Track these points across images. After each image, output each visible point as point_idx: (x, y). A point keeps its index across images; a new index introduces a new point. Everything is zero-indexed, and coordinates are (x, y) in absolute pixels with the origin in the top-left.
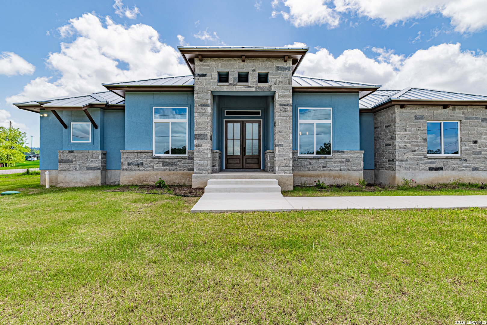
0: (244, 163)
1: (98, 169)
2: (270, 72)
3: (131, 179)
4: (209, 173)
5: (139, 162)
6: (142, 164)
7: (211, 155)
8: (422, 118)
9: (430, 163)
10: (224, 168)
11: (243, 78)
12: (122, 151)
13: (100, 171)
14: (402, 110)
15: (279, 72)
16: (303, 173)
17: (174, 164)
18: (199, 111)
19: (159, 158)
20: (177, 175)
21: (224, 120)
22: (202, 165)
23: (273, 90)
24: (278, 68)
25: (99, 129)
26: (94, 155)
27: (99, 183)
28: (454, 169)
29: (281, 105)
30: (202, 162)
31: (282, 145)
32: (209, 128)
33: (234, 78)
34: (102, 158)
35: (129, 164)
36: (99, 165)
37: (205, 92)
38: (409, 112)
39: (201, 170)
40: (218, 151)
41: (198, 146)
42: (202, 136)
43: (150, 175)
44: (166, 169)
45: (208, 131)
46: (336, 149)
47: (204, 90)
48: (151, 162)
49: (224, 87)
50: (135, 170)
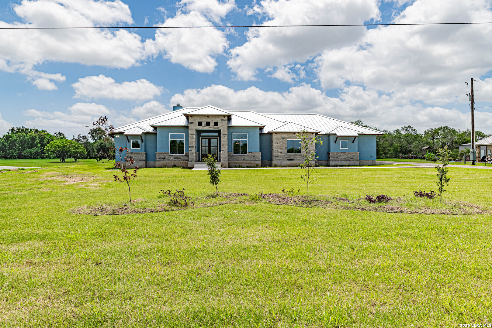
1: (144, 161)
2: (219, 121)
3: (160, 165)
6: (165, 158)
7: (195, 155)
8: (285, 138)
9: (288, 157)
10: (201, 160)
11: (208, 124)
12: (156, 153)
14: (276, 135)
15: (222, 121)
16: (235, 162)
17: (179, 158)
18: (190, 137)
19: (172, 155)
20: (181, 163)
21: (201, 137)
22: (192, 158)
23: (220, 129)
25: (144, 143)
26: (142, 154)
27: (145, 165)
28: (298, 160)
29: (223, 135)
30: (192, 157)
31: (223, 150)
32: (195, 144)
33: (205, 124)
35: (159, 158)
36: (144, 159)
37: (193, 129)
38: (279, 136)
39: (192, 160)
40: (198, 152)
41: (190, 151)
42: (192, 147)
43: (168, 163)
44: (176, 160)
45: (194, 145)
46: (249, 151)
48: (169, 157)
49: (200, 128)
50: (162, 161)
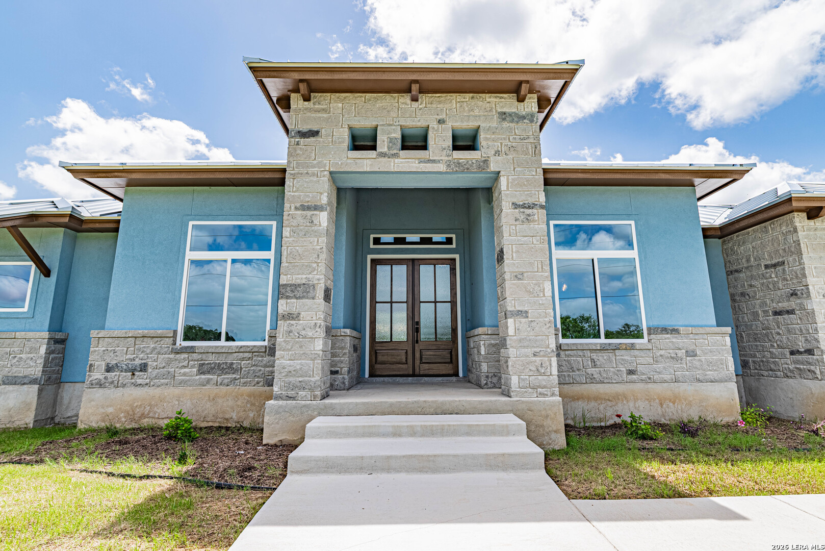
0: (417, 362)
1: (33, 382)
2: (483, 125)
3: (110, 410)
4: (315, 397)
5: (138, 362)
6: (144, 368)
7: (325, 344)
10: (367, 375)
12: (95, 333)
13: (36, 387)
14: (812, 223)
15: (506, 124)
16: (577, 389)
17: (230, 368)
18: (294, 223)
19: (191, 350)
20: (237, 397)
21: (369, 257)
22: (296, 372)
23: (493, 167)
24: (503, 116)
25: (53, 278)
26: (29, 344)
27: (29, 419)
29: (516, 206)
30: (297, 364)
31: (524, 314)
32: (322, 268)
33: (391, 140)
34: (49, 352)
35: (109, 369)
36: (36, 370)
37: (313, 174)
39: (295, 387)
40: (348, 331)
41: (290, 316)
42: (301, 291)
43: (162, 400)
44: (208, 381)
45: (320, 278)
46: (655, 323)
47: (311, 170)
48: (169, 362)
49: (364, 163)
50: (124, 386)
